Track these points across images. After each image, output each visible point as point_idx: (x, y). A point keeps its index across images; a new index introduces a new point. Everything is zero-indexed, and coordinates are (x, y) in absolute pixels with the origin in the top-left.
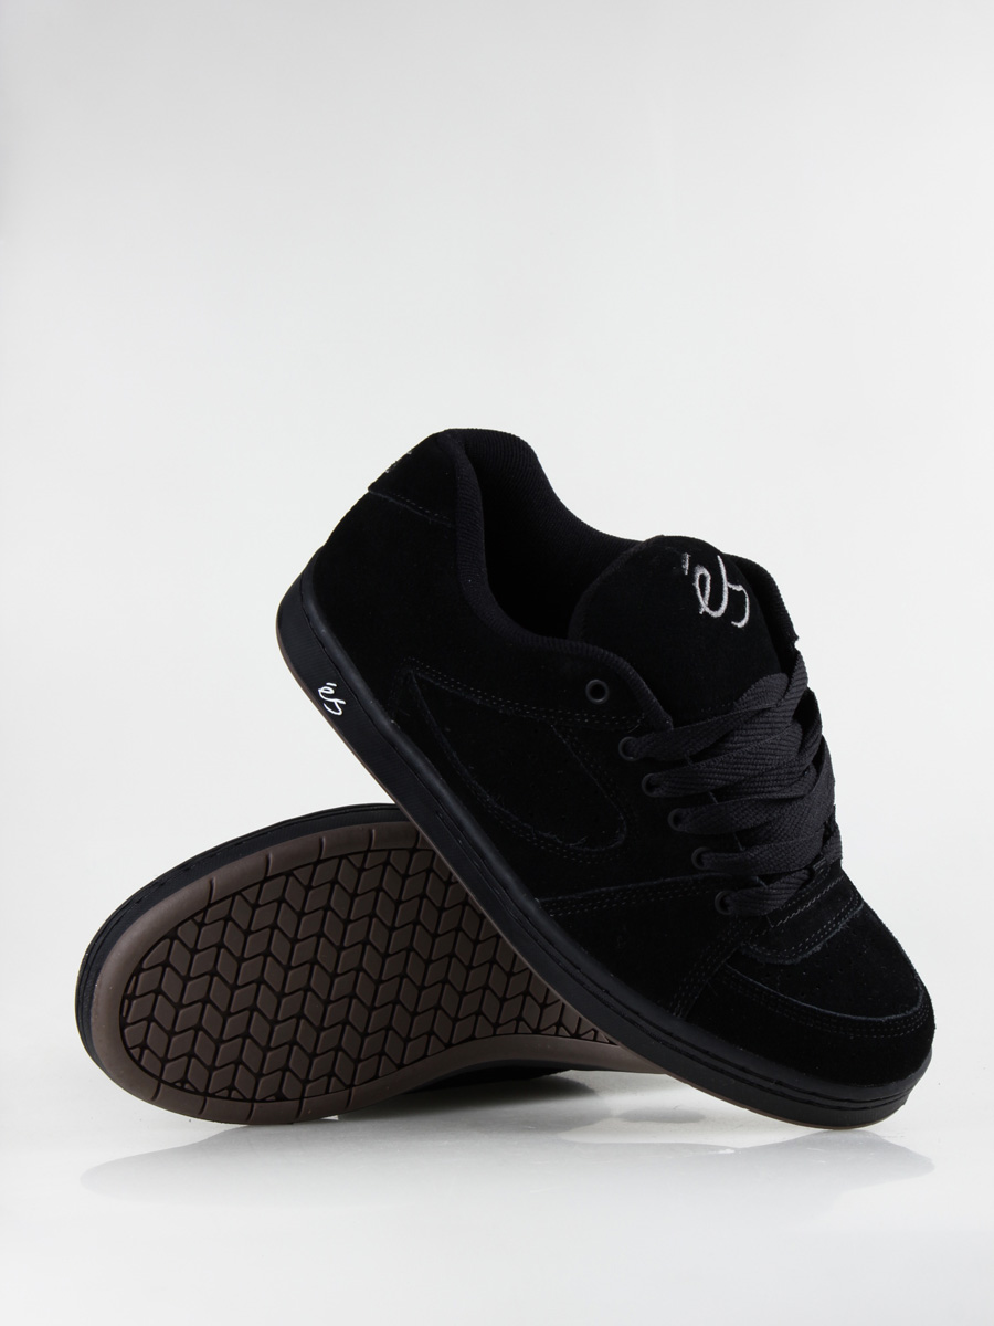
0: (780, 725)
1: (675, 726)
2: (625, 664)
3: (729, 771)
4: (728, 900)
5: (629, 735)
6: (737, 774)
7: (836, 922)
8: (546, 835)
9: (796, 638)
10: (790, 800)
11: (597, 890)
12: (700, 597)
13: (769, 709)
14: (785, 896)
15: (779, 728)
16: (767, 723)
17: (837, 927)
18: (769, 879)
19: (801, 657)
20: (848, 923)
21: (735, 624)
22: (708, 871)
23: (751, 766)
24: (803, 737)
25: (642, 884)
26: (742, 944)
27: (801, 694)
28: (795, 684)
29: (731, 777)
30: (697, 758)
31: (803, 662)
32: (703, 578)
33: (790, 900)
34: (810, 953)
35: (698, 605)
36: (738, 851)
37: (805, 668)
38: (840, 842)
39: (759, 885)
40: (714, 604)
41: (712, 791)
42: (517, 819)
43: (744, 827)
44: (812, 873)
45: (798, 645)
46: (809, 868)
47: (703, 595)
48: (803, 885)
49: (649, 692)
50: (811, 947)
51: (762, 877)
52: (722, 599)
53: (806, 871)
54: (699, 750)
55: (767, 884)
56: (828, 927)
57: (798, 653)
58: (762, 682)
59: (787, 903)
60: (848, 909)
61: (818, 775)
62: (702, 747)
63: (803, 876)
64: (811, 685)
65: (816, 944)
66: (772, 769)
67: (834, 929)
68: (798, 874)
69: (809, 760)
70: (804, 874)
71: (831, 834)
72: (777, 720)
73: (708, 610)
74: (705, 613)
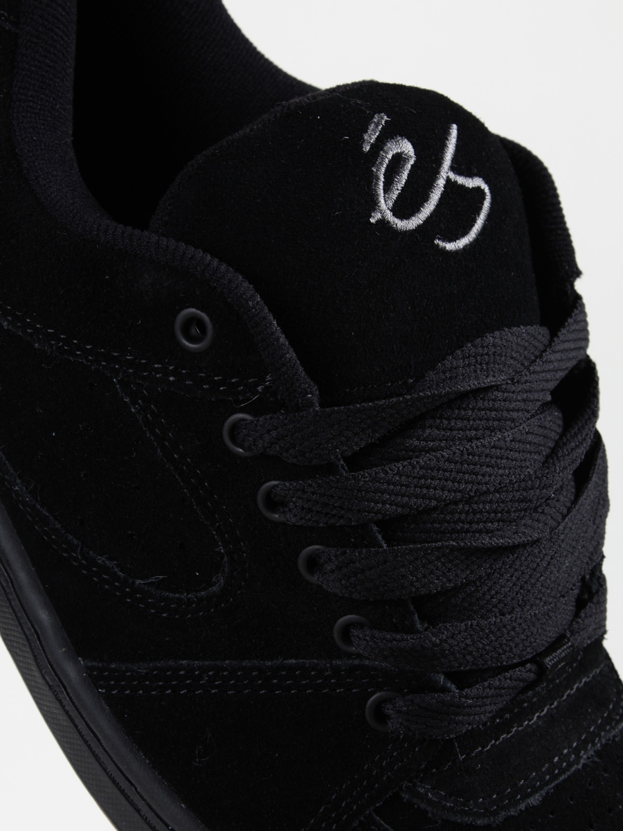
0: (515, 415)
1: (321, 405)
2: (246, 288)
3: (411, 490)
4: (389, 710)
5: (242, 410)
6: (424, 497)
7: (577, 751)
8: (101, 560)
9: (578, 273)
10: (512, 549)
11: (171, 663)
12: (381, 192)
13: (497, 388)
14: (489, 708)
15: (513, 420)
16: (490, 410)
17: (578, 758)
18: (463, 679)
19: (583, 306)
20: (598, 753)
21: (441, 244)
22: (359, 656)
23: (450, 484)
24: (562, 435)
25: (246, 663)
26: (405, 784)
27: (570, 364)
28: (559, 347)
29: (414, 500)
30: (356, 462)
31: (585, 314)
32: (399, 160)
33: (499, 714)
34: (522, 806)
35: (373, 204)
36: (412, 630)
37: (586, 323)
38: (604, 611)
39: (444, 690)
40: (405, 207)
41: (378, 523)
42: (58, 526)
43: (423, 591)
44: (541, 671)
45: (580, 286)
46: (537, 659)
47: (387, 189)
48: (524, 690)
49: (283, 339)
50: (526, 796)
51: (450, 676)
52: (426, 198)
53: (534, 667)
54: (356, 448)
55: (461, 688)
56: (561, 761)
57: (578, 298)
58: (489, 339)
59: (493, 718)
60: (601, 728)
61: (574, 502)
62: (363, 444)
63: (525, 675)
64: (593, 352)
65: (535, 790)
66: (488, 492)
67: (570, 765)
68: (518, 672)
69: (564, 474)
70: (527, 673)
71: (591, 596)
72: (513, 405)
73: (389, 216)
74: (383, 222)
